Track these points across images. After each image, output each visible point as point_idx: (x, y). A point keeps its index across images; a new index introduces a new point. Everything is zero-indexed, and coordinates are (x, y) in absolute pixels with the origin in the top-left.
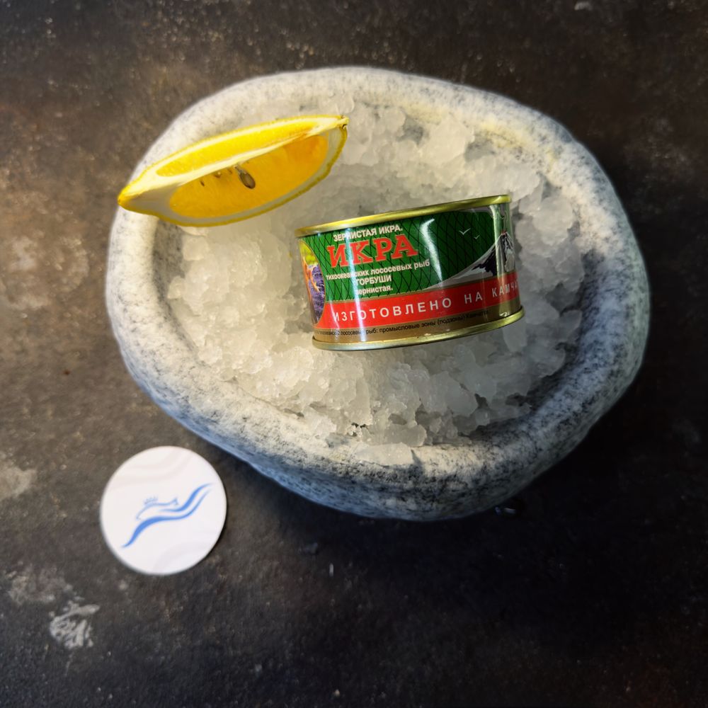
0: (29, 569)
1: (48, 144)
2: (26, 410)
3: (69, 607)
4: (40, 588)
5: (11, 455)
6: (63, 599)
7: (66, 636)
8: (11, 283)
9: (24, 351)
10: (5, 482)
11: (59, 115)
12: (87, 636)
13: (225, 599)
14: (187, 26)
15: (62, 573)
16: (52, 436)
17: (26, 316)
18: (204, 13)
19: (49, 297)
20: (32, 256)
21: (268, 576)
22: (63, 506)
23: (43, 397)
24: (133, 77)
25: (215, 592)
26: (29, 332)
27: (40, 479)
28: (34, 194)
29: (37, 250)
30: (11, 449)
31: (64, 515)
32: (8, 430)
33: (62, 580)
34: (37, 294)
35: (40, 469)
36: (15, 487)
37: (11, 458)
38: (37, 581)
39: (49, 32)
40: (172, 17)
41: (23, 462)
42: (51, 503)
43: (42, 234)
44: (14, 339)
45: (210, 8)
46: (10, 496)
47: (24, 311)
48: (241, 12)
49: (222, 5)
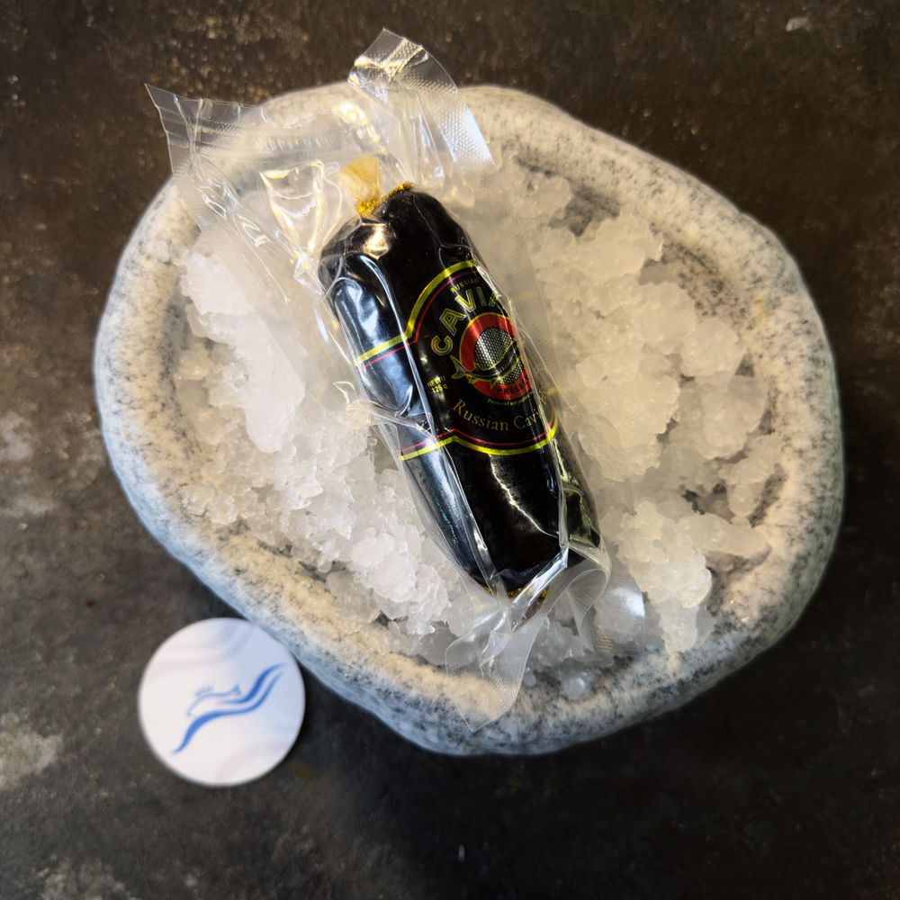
0: (65, 866)
1: (31, 272)
2: (39, 657)
4: (82, 889)
5: (26, 717)
9: (27, 575)
10: (21, 754)
11: (42, 227)
13: (324, 894)
14: (217, 79)
16: (78, 690)
17: (24, 526)
18: (240, 58)
19: (54, 497)
20: (24, 440)
21: (378, 863)
22: (101, 782)
23: (61, 639)
24: (142, 163)
25: (311, 885)
26: (30, 551)
27: (72, 747)
28: (18, 348)
29: (30, 431)
30: (24, 710)
31: (104, 794)
32: (18, 684)
33: (110, 877)
34: (38, 495)
35: (69, 734)
36: (36, 760)
37: (26, 722)
38: (77, 880)
39: (16, 97)
40: (193, 67)
41: (44, 726)
42: (87, 780)
43: (33, 407)
44: (13, 558)
45: (248, 50)
46: (30, 771)
47: (22, 520)
48: (294, 55)
49: (266, 44)
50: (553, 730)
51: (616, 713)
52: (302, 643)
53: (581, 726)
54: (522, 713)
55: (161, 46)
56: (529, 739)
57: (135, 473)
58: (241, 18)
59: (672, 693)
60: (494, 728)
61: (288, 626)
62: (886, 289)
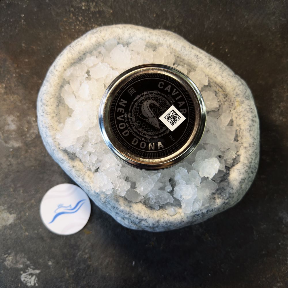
0: (13, 254)
1: (22, 74)
2: (12, 190)
3: (28, 270)
4: (17, 262)
5: (6, 208)
6: (26, 267)
7: (27, 281)
8: (5, 135)
9: (11, 165)
10: (3, 219)
11: (27, 60)
12: (35, 282)
13: (90, 271)
14: (83, 21)
15: (26, 256)
16: (22, 201)
17: (12, 150)
18: (91, 15)
19: (21, 142)
20: (14, 124)
21: (108, 264)
22: (26, 230)
23: (19, 185)
24: (59, 44)
25: (87, 268)
26: (13, 157)
27: (19, 218)
28: (15, 96)
29: (16, 121)
30: (5, 205)
31: (27, 234)
32: (5, 197)
33: (26, 259)
34: (17, 141)
35: (18, 214)
36: (7, 221)
37: (6, 209)
38: (16, 259)
39: (23, 21)
40: (77, 17)
41: (11, 211)
42: (22, 228)
43: (18, 114)
44: (7, 159)
45: (94, 13)
46: (5, 224)
47: (11, 148)
48: (107, 16)
49: (99, 12)
50: (163, 223)
51: (182, 220)
52: (90, 190)
53: (171, 223)
54: (154, 217)
55: (68, 10)
56: (155, 226)
57: (46, 134)
58: (93, 4)
59: (200, 216)
60: (145, 221)
61: (86, 184)
62: (281, 104)
